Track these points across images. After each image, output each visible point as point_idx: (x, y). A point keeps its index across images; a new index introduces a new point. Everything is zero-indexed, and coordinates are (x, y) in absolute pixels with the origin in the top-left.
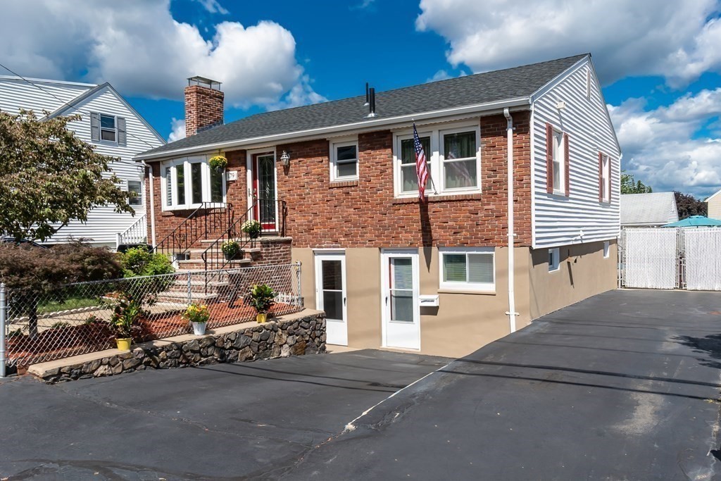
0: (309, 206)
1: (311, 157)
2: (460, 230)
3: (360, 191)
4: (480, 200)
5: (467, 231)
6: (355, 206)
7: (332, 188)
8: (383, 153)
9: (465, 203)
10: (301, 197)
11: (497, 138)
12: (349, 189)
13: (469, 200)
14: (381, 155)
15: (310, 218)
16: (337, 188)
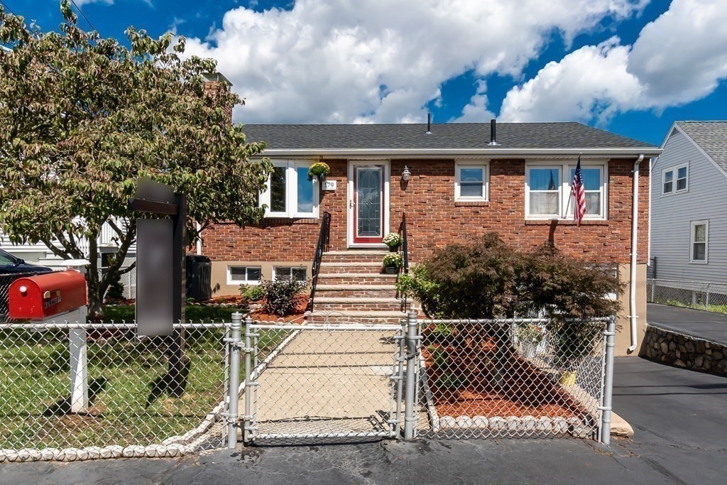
0: (430, 222)
1: (435, 175)
2: (589, 250)
3: (491, 211)
4: (607, 225)
5: (596, 250)
6: (485, 225)
7: (459, 206)
8: (518, 179)
9: (594, 227)
10: (422, 213)
11: (623, 177)
12: (478, 209)
13: (598, 225)
14: (514, 181)
15: (432, 234)
16: (465, 206)
